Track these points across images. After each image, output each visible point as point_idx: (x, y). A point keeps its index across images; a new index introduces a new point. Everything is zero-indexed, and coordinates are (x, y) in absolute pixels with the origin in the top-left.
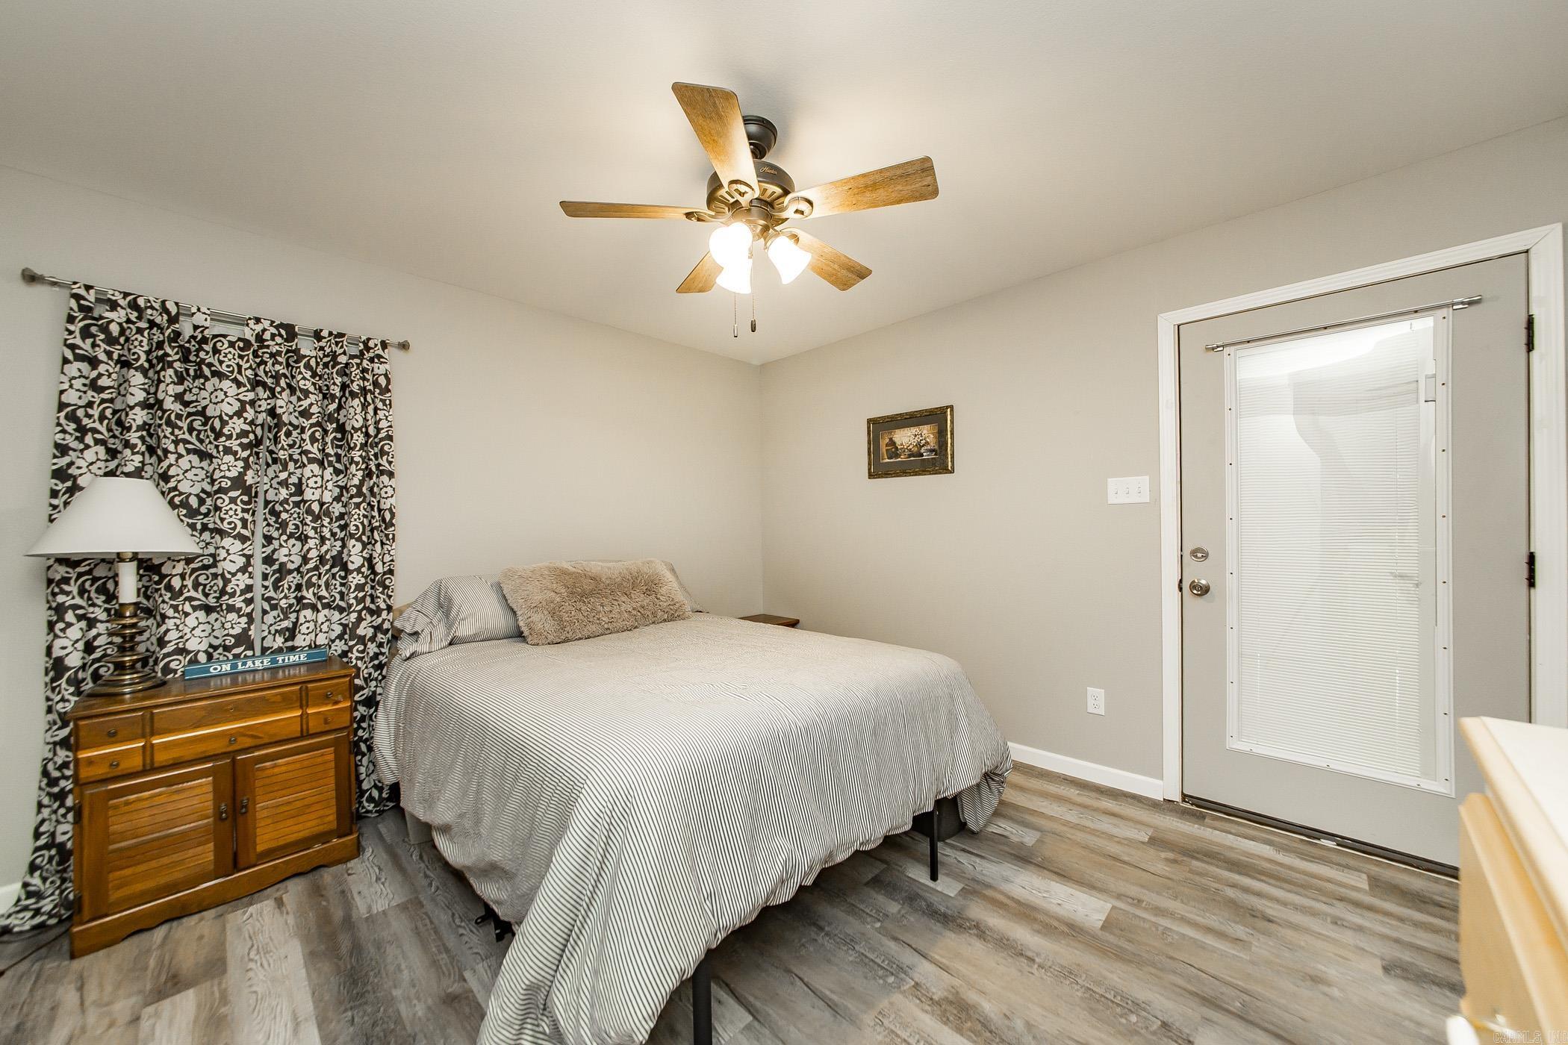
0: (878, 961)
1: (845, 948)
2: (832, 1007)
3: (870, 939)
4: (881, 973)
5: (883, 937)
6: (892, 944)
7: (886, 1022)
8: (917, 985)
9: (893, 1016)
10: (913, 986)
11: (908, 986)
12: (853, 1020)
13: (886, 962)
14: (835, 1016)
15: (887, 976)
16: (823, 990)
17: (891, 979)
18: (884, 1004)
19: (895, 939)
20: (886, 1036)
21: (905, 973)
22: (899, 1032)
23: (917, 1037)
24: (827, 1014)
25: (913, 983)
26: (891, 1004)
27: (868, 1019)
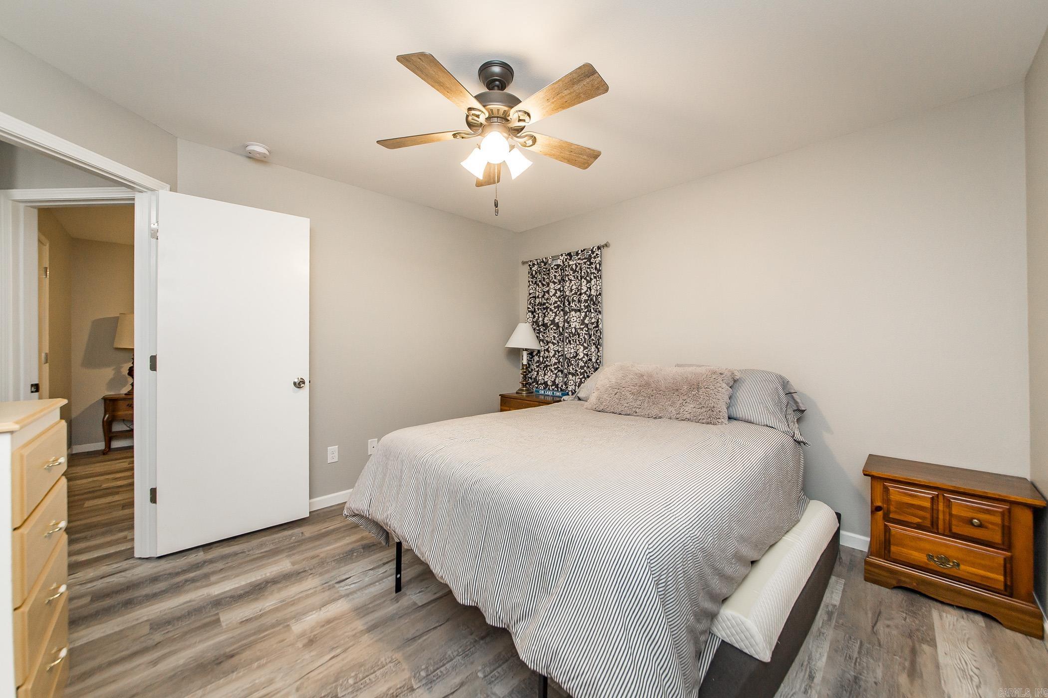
0: (442, 669)
1: (460, 650)
2: (414, 639)
3: (466, 666)
4: (431, 668)
5: (466, 676)
6: (457, 680)
7: (391, 665)
8: (412, 690)
9: (394, 670)
10: (413, 687)
11: (413, 683)
12: (399, 648)
13: (440, 674)
14: (406, 639)
15: (428, 671)
16: (428, 636)
17: (423, 674)
18: (405, 665)
19: (462, 684)
20: (382, 663)
21: (426, 684)
22: (381, 670)
23: (374, 680)
24: (410, 636)
25: (415, 687)
26: (404, 670)
27: (398, 656)
